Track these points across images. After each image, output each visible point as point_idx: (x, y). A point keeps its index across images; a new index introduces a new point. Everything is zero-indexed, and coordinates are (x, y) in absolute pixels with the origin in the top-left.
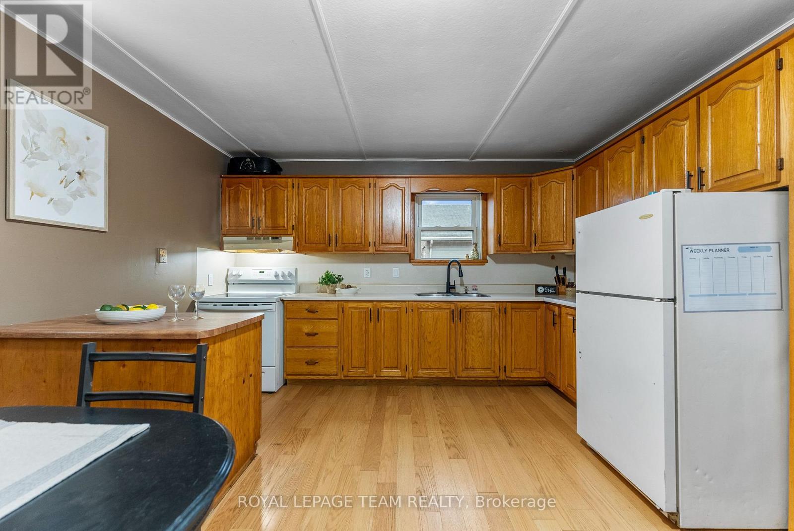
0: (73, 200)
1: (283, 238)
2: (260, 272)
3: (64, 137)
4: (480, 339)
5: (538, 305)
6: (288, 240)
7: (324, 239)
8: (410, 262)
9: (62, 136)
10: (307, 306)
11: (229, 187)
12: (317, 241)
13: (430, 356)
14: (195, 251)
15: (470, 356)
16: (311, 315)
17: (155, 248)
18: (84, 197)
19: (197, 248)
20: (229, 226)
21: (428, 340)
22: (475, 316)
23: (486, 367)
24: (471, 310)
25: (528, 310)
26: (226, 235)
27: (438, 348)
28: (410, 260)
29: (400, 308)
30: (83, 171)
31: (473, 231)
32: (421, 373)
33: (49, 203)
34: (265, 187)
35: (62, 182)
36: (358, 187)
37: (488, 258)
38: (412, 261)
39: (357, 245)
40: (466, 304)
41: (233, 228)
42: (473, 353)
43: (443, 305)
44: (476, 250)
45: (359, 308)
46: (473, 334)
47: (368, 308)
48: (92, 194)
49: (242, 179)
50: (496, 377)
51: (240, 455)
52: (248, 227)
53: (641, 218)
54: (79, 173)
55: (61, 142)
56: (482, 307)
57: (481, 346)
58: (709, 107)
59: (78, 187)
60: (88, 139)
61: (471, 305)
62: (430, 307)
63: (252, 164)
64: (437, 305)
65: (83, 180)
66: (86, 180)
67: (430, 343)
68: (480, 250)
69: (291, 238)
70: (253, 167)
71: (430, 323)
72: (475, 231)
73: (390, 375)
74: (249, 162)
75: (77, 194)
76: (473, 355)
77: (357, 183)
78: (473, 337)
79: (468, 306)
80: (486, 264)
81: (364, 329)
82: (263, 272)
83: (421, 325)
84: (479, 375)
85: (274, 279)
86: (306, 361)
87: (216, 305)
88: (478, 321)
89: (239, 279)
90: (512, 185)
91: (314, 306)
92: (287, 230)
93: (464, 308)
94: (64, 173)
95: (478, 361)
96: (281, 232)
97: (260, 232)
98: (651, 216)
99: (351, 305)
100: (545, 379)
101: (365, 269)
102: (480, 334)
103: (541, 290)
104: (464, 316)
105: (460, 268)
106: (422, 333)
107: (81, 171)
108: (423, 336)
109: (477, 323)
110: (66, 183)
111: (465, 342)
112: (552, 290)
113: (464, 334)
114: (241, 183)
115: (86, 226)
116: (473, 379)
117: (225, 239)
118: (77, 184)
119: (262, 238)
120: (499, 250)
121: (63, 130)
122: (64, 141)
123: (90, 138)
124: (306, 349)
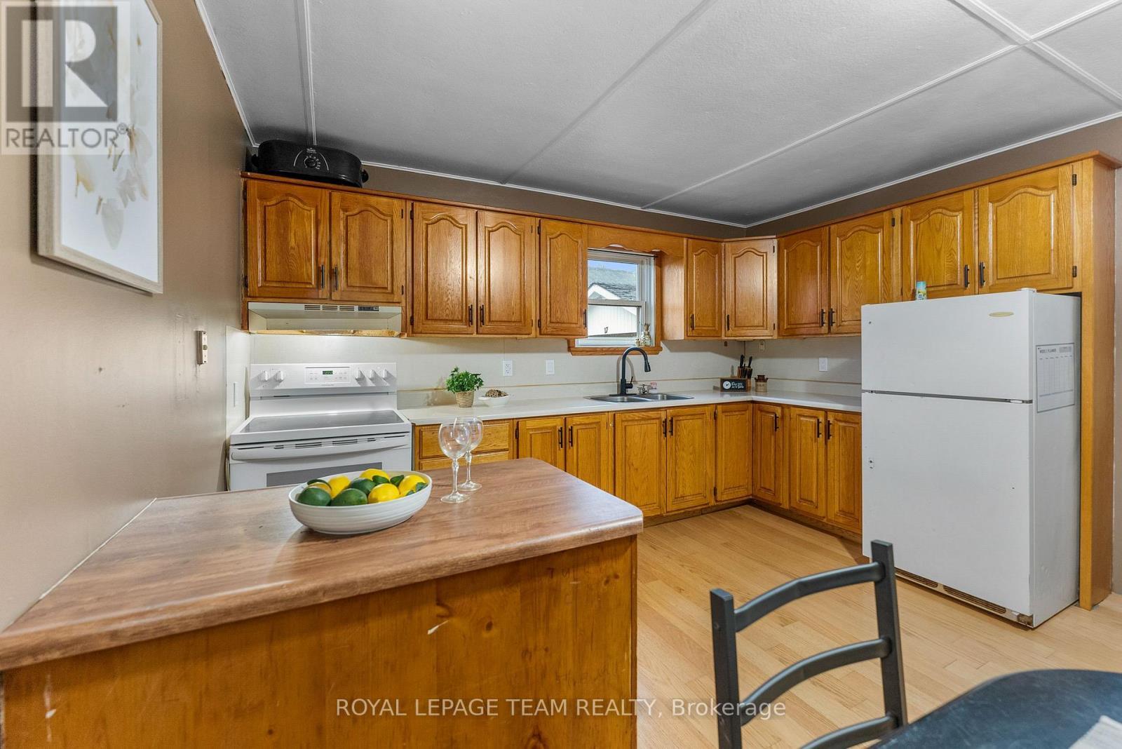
0: (123, 206)
1: (383, 309)
2: (324, 373)
4: (691, 457)
5: (745, 405)
6: (392, 314)
8: (569, 351)
11: (262, 198)
13: (637, 489)
14: (225, 333)
15: (681, 481)
17: (195, 330)
19: (227, 327)
20: (265, 279)
21: (635, 467)
22: (686, 426)
23: (697, 492)
24: (681, 418)
25: (737, 413)
26: (254, 298)
27: (646, 476)
28: (569, 347)
29: (598, 423)
30: (133, 128)
31: (640, 307)
34: (345, 210)
36: (513, 230)
37: (662, 345)
38: (572, 349)
40: (676, 410)
41: (275, 285)
42: (684, 476)
43: (652, 414)
44: (648, 334)
45: (542, 429)
46: (683, 450)
47: (555, 427)
48: (143, 192)
49: (295, 187)
50: (706, 504)
52: (311, 284)
53: (993, 315)
56: (693, 412)
57: (692, 465)
58: (991, 204)
60: (139, 42)
61: (681, 412)
62: (637, 418)
63: (321, 160)
65: (134, 152)
66: (136, 154)
67: (637, 469)
68: (652, 333)
69: (397, 310)
70: (323, 165)
71: (636, 441)
72: (643, 307)
74: (314, 155)
76: (683, 480)
78: (684, 454)
79: (678, 413)
80: (660, 353)
82: (331, 373)
84: (691, 504)
85: (357, 385)
87: (282, 447)
88: (689, 432)
89: (277, 388)
90: (703, 251)
92: (392, 292)
93: (674, 416)
95: (689, 486)
96: (379, 297)
97: (336, 296)
98: (1012, 314)
99: (530, 425)
100: (751, 497)
101: (505, 362)
102: (691, 449)
103: (727, 385)
104: (676, 427)
105: (646, 359)
106: (627, 457)
107: (131, 127)
108: (628, 462)
109: (688, 436)
111: (676, 462)
112: (740, 386)
113: (675, 451)
114: (292, 196)
116: (682, 511)
117: (252, 306)
119: (339, 306)
120: (691, 335)
123: (141, 40)
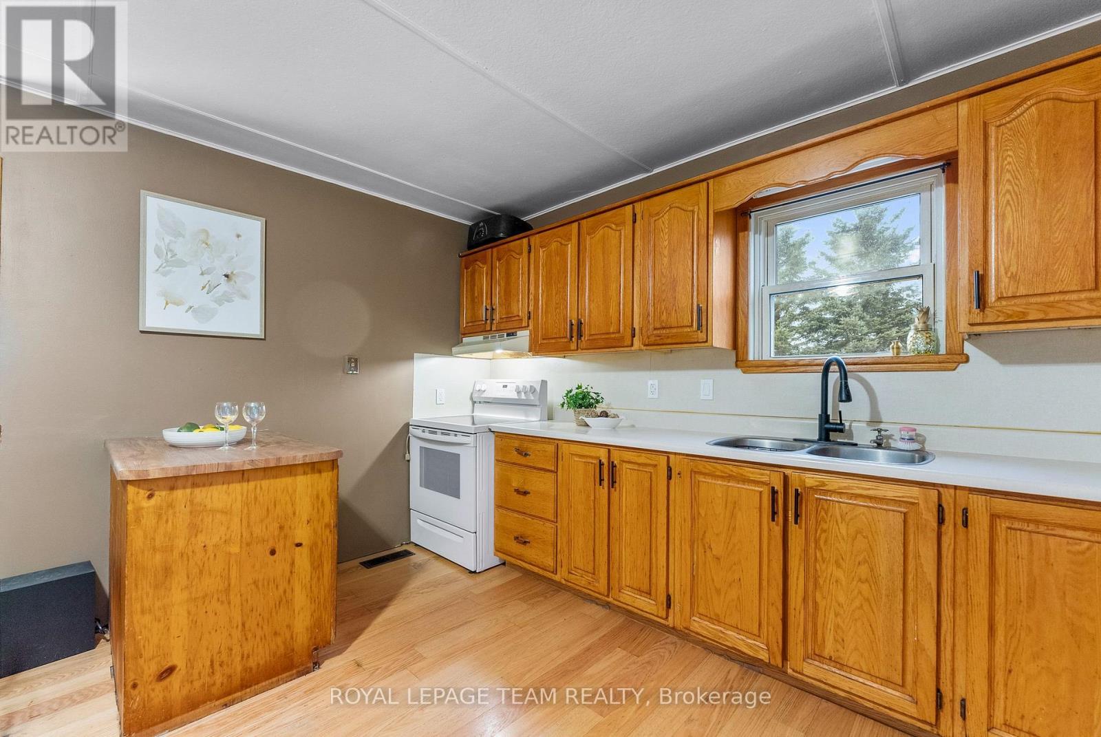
0: (217, 306)
1: (519, 333)
2: (504, 386)
3: (207, 238)
4: (865, 587)
6: (524, 336)
7: (565, 329)
8: (737, 366)
9: (205, 239)
10: (516, 444)
11: (467, 268)
12: (556, 333)
13: (718, 591)
14: (412, 358)
15: (830, 626)
16: (522, 460)
18: (233, 301)
19: (415, 354)
21: (714, 552)
22: (848, 518)
23: (885, 674)
24: (835, 498)
26: (464, 334)
27: (736, 577)
28: (737, 361)
29: (655, 466)
30: (232, 273)
31: (920, 276)
32: (696, 624)
33: (187, 311)
34: (499, 259)
35: (204, 288)
36: (614, 226)
37: (968, 349)
38: (740, 363)
39: (613, 336)
40: (819, 477)
42: (839, 619)
43: (749, 473)
44: (928, 328)
45: (586, 457)
46: (838, 565)
47: (598, 458)
48: (244, 297)
49: (478, 253)
51: (262, 662)
52: (482, 320)
54: (227, 276)
55: (204, 245)
56: (871, 493)
57: (866, 607)
59: (225, 292)
60: (238, 236)
61: (835, 483)
62: (719, 474)
63: (485, 229)
64: (734, 469)
65: (232, 283)
66: (235, 282)
67: (719, 558)
68: (941, 328)
69: (527, 332)
72: (928, 275)
73: (636, 605)
75: (226, 299)
76: (837, 626)
77: (613, 219)
78: (839, 574)
79: (823, 484)
80: (962, 368)
81: (592, 498)
82: (506, 386)
83: (699, 513)
85: (517, 396)
86: (516, 535)
87: (424, 431)
88: (858, 532)
91: (526, 444)
92: (522, 319)
94: (207, 278)
95: (856, 649)
96: (516, 324)
97: (495, 327)
99: (574, 448)
101: (650, 382)
102: (863, 571)
104: (814, 513)
107: (229, 273)
108: (702, 539)
109: (854, 538)
110: (210, 288)
111: (816, 582)
113: (812, 560)
114: (477, 260)
115: (235, 334)
117: (464, 340)
118: (224, 286)
119: (497, 334)
120: (978, 320)
121: (206, 232)
122: (207, 244)
123: (241, 234)
124: (516, 515)
